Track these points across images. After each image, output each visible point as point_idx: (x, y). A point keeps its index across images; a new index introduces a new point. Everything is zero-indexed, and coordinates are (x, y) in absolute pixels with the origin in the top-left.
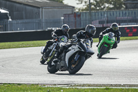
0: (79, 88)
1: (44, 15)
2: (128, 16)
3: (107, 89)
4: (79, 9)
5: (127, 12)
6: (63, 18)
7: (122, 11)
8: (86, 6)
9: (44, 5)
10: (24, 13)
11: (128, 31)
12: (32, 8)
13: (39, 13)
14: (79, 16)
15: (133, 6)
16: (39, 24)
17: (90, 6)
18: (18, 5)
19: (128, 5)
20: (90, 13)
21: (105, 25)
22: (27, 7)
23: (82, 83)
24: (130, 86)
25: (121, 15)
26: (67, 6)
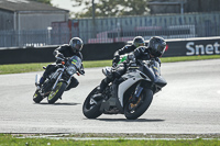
0: (77, 139)
1: (21, 24)
2: (155, 25)
3: (120, 141)
4: (77, 15)
5: (153, 19)
6: (50, 28)
7: (145, 17)
8: (86, 10)
9: (21, 8)
12: (1, 13)
13: (12, 21)
14: (77, 25)
15: (162, 9)
16: (13, 38)
17: (94, 10)
19: (155, 8)
20: (94, 21)
21: (117, 40)
23: (81, 132)
24: (158, 136)
25: (143, 23)
26: (57, 10)
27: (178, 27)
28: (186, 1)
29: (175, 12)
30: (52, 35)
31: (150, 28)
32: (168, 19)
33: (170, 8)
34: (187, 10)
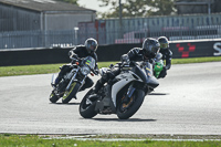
0: (103, 140)
1: (47, 24)
2: (182, 25)
3: (147, 142)
4: (104, 15)
5: (180, 19)
6: (77, 29)
7: (173, 17)
8: (114, 10)
9: (47, 9)
10: (14, 20)
11: (181, 49)
12: (28, 13)
13: (39, 21)
14: (104, 25)
15: (189, 9)
16: (39, 39)
17: (121, 10)
18: (5, 8)
19: (182, 8)
20: (121, 21)
22: (20, 11)
23: (108, 133)
24: (185, 137)
25: (171, 23)
26: (84, 10)
27: (206, 27)
28: (213, 1)
29: (202, 12)
30: (78, 35)
31: (178, 28)
32: (195, 19)
33: (197, 8)
34: (215, 10)
